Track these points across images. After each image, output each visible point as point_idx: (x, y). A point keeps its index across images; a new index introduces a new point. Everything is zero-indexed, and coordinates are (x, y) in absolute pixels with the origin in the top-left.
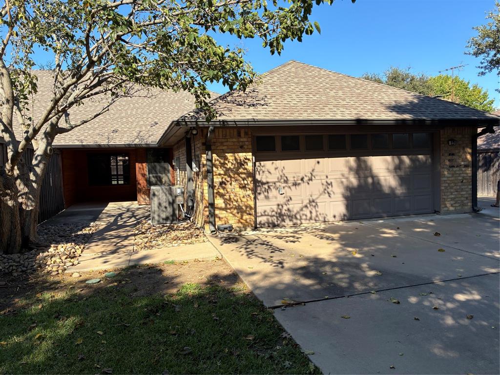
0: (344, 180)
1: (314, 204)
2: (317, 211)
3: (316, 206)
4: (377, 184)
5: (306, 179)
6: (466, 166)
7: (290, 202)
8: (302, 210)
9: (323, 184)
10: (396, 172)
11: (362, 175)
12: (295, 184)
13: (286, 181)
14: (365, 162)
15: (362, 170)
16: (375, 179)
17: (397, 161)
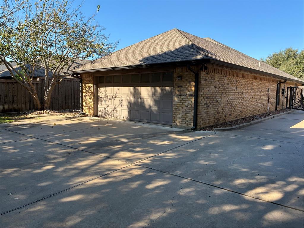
0: (128, 99)
1: (116, 110)
2: (117, 114)
3: (117, 111)
4: (142, 103)
5: (114, 97)
6: (191, 95)
7: (108, 107)
8: (112, 112)
9: (119, 100)
10: (152, 96)
11: (136, 97)
12: (110, 99)
13: (107, 98)
14: (138, 90)
15: (136, 94)
16: (142, 100)
17: (153, 90)
